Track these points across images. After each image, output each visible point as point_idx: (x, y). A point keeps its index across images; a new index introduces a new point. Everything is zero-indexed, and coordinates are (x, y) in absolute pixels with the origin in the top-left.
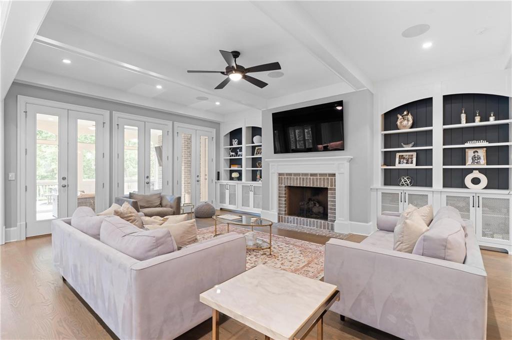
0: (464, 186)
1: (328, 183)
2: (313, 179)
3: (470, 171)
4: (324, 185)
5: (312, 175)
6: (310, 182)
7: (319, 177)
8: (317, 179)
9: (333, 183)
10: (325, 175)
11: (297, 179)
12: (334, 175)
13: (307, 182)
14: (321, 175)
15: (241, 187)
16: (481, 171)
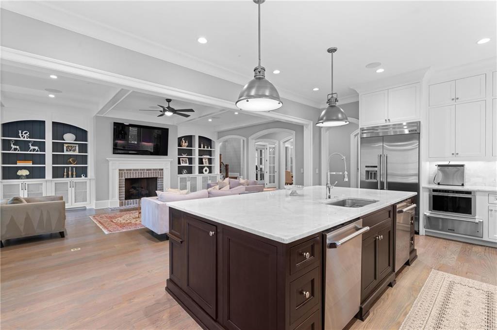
0: (203, 173)
1: (158, 174)
2: (149, 172)
3: (205, 167)
4: (156, 176)
5: (147, 170)
6: (146, 174)
7: (152, 171)
8: (151, 172)
9: (162, 174)
10: (156, 170)
11: (136, 173)
12: (162, 170)
13: (144, 175)
14: (154, 170)
15: (54, 184)
16: (207, 167)
